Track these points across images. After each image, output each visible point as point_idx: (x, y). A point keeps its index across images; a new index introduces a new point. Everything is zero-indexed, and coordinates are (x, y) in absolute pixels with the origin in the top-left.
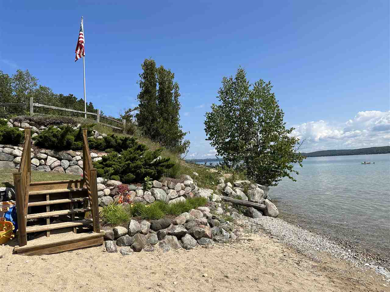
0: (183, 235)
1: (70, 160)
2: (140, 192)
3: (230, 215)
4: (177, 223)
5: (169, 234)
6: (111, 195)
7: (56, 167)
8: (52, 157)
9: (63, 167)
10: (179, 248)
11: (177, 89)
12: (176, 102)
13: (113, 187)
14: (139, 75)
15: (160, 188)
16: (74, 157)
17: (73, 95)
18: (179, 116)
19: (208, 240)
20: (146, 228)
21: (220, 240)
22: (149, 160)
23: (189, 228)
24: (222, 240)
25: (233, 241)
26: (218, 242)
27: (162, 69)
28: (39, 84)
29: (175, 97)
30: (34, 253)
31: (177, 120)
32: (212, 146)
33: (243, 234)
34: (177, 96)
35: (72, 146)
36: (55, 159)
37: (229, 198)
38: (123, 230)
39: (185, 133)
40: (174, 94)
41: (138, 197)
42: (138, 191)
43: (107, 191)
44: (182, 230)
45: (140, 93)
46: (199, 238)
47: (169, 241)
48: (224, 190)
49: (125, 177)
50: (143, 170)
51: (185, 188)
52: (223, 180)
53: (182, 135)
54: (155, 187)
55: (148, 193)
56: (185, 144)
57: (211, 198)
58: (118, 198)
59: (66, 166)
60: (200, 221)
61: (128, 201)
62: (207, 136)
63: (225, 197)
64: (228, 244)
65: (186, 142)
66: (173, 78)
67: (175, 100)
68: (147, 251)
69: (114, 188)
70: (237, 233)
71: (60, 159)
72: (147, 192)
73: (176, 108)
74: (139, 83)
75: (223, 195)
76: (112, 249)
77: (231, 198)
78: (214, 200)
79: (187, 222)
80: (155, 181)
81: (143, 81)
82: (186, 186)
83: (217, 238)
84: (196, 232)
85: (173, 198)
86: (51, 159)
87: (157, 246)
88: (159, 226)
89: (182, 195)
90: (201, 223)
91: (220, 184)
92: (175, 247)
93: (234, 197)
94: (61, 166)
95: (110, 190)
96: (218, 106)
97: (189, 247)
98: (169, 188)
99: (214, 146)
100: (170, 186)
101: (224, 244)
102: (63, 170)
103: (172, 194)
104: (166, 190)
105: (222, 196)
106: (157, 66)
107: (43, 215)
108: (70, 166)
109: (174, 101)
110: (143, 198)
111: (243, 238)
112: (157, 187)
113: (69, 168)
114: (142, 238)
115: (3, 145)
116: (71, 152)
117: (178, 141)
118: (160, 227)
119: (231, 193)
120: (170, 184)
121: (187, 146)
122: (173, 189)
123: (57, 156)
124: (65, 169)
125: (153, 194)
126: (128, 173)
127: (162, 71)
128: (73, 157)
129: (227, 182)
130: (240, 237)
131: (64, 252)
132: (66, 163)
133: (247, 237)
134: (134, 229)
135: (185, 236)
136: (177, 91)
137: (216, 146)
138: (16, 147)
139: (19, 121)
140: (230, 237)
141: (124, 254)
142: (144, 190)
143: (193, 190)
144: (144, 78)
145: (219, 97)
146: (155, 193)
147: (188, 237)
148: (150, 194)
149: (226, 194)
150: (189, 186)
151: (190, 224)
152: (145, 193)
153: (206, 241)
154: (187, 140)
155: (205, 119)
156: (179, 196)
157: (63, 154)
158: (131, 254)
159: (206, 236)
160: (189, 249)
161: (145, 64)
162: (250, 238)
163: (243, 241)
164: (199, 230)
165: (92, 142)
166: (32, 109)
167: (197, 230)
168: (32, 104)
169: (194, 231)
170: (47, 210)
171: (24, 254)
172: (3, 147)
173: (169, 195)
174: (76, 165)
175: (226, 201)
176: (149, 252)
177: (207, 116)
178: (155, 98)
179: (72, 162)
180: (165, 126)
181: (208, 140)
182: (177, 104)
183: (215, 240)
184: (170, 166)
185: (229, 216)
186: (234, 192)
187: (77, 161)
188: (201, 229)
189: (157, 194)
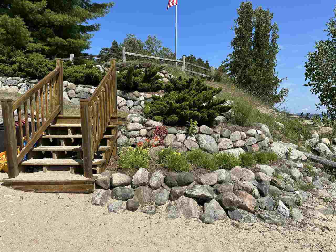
0: (208, 200)
1: (134, 101)
2: (181, 136)
3: (312, 181)
4: (201, 182)
5: (186, 195)
6: (146, 136)
7: (123, 106)
8: (121, 97)
9: (128, 106)
10: (194, 218)
11: (276, 30)
12: (274, 45)
13: (150, 128)
14: (234, 20)
15: (210, 135)
16: (139, 97)
17: (193, 55)
18: (276, 61)
19: (245, 214)
20: (156, 181)
21: (268, 219)
22: (198, 101)
23: (221, 191)
24: (271, 219)
25: (294, 223)
26: (265, 220)
27: (260, 10)
28: (162, 46)
29: (273, 40)
30: (21, 187)
31: (273, 65)
32: (313, 93)
33: (319, 214)
34: (275, 37)
35: (139, 87)
36: (123, 99)
37: (319, 158)
38: (120, 180)
39: (282, 80)
40: (271, 37)
41: (177, 142)
42: (179, 135)
43: (144, 131)
44: (204, 193)
45: (234, 39)
46: (232, 210)
47: (183, 204)
48: (315, 146)
49: (169, 119)
50: (188, 112)
51: (246, 138)
52: (317, 134)
53: (277, 82)
54: (202, 133)
55: (191, 139)
56: (282, 92)
57: (287, 155)
58: (154, 141)
59: (131, 106)
60: (242, 185)
61: (164, 145)
62: (306, 80)
63: (314, 156)
64: (280, 228)
65: (284, 91)
66: (272, 18)
67: (273, 43)
68: (144, 212)
69: (152, 129)
70: (307, 212)
71: (127, 99)
72: (191, 137)
73: (273, 51)
74: (234, 29)
75: (313, 153)
76: (96, 201)
77: (323, 159)
78: (293, 158)
79: (219, 182)
80: (204, 125)
81: (238, 26)
82: (249, 135)
83: (265, 214)
84: (226, 199)
85: (225, 148)
86: (119, 99)
87: (163, 207)
88: (174, 181)
89: (240, 146)
90: (243, 188)
91: (312, 139)
92: (189, 214)
93: (328, 157)
94: (126, 105)
95: (147, 130)
96: (324, 41)
97: (207, 219)
98: (222, 136)
99: (316, 94)
100: (223, 133)
101: (275, 225)
102: (128, 109)
103: (225, 144)
104: (217, 138)
105: (311, 155)
106: (254, 8)
107: (49, 149)
108: (134, 106)
109: (271, 44)
110: (184, 144)
111: (316, 221)
112: (205, 133)
113: (133, 108)
114: (145, 193)
115: (84, 85)
116: (136, 92)
117: (272, 89)
118: (175, 183)
119: (325, 152)
120: (224, 131)
121: (284, 94)
122: (227, 138)
123: (125, 96)
124: (130, 109)
125: (197, 140)
126: (172, 115)
127: (259, 13)
128: (137, 97)
129: (322, 138)
130: (309, 219)
131: (50, 192)
132: (131, 103)
133: (324, 222)
134: (137, 180)
135: (209, 202)
136: (276, 33)
137: (319, 94)
138: (93, 87)
139: (108, 66)
140: (290, 216)
141: (111, 210)
142: (187, 135)
143: (259, 142)
144: (240, 23)
145: (327, 30)
146: (200, 139)
147: (214, 204)
148: (195, 140)
149: (317, 153)
150: (254, 137)
151: (223, 187)
152: (188, 138)
153: (242, 217)
154: (285, 87)
155: (307, 61)
156: (235, 147)
157: (130, 94)
158: (119, 212)
159: (245, 208)
160: (207, 223)
161: (241, 8)
162: (329, 224)
163: (311, 228)
164: (230, 199)
165: (159, 84)
166: (124, 57)
167: (228, 197)
168: (125, 53)
169: (223, 199)
170: (61, 144)
171: (10, 187)
172: (84, 87)
173: (220, 144)
174: (139, 105)
175: (313, 160)
176: (147, 215)
177: (309, 57)
178: (249, 43)
179: (136, 102)
180: (259, 72)
181: (308, 85)
182: (275, 48)
183: (259, 217)
184: (224, 110)
185: (310, 182)
186: (329, 151)
187: (140, 101)
188: (235, 198)
189: (203, 141)
